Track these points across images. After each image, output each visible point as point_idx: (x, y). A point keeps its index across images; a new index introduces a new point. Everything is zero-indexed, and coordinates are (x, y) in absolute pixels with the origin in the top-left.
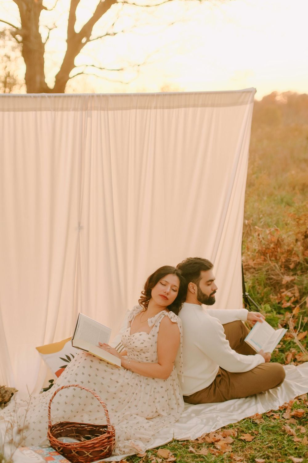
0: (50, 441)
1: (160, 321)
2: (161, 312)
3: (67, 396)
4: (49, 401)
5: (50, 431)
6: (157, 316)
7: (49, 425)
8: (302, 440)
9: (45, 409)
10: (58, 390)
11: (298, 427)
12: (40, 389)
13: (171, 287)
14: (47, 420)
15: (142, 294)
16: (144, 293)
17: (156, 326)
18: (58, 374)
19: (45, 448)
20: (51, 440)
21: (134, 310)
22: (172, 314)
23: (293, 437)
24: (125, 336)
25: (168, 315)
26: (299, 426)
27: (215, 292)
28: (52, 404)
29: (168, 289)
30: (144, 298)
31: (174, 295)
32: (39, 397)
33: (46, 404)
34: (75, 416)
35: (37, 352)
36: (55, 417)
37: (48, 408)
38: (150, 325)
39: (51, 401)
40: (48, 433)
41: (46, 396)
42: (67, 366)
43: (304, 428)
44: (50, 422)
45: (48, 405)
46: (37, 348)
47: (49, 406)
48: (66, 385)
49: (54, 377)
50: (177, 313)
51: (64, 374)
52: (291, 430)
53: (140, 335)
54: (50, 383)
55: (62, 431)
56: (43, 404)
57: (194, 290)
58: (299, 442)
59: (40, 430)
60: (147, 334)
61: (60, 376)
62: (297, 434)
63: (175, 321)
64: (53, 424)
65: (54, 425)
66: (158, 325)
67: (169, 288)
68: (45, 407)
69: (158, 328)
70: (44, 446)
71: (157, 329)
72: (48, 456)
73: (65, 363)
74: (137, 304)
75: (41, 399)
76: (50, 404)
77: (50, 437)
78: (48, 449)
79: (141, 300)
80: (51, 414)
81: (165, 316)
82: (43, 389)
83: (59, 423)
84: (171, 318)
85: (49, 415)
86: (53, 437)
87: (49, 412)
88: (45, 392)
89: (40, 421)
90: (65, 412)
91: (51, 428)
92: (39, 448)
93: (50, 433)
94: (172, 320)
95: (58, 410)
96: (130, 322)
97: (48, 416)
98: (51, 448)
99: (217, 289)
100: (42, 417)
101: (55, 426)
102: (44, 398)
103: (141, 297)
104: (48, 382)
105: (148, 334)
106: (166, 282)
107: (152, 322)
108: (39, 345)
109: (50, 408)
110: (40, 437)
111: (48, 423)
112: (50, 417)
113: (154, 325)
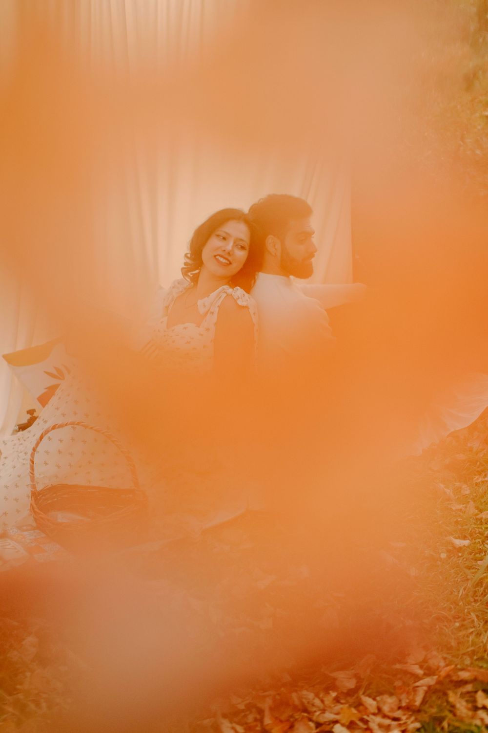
0: (35, 519)
1: (219, 303)
2: (220, 289)
3: (61, 441)
4: (30, 451)
5: (35, 501)
6: (213, 295)
7: (32, 491)
8: (466, 507)
9: (24, 463)
10: (47, 432)
11: (457, 484)
12: (13, 426)
13: (235, 243)
14: (29, 482)
15: (186, 259)
16: (189, 255)
17: (213, 313)
18: (43, 400)
19: (26, 530)
20: (36, 517)
21: (173, 287)
22: (239, 292)
23: (451, 502)
24: (159, 331)
25: (233, 294)
26: (459, 483)
27: (312, 255)
28: (36, 455)
29: (230, 246)
30: (191, 265)
31: (241, 255)
32: (13, 441)
33: (26, 453)
34: (76, 474)
35: (5, 363)
36: (42, 476)
37: (29, 462)
38: (202, 310)
39: (34, 450)
40: (31, 505)
41: (25, 440)
42: (59, 387)
43: (466, 486)
44: (34, 487)
45: (29, 456)
46: (5, 357)
47: (30, 460)
48: (60, 422)
49: (37, 406)
50: (248, 289)
51: (54, 400)
52: (447, 491)
53: (185, 328)
54: (29, 415)
55: (56, 499)
56: (20, 454)
57: (276, 249)
58: (460, 510)
59: (16, 500)
60: (196, 326)
61: (47, 405)
62: (457, 497)
63: (244, 304)
64: (39, 488)
65: (41, 491)
66: (217, 310)
67: (231, 244)
68: (24, 459)
69: (215, 316)
70: (25, 528)
71: (215, 318)
72: (33, 545)
73: (53, 382)
74: (180, 276)
75: (15, 445)
76: (33, 455)
77: (35, 512)
78: (32, 532)
79: (185, 268)
80: (36, 472)
81: (227, 295)
82: (18, 425)
83: (50, 486)
84: (238, 298)
85: (32, 474)
86: (41, 513)
87: (32, 468)
88: (21, 433)
89: (16, 484)
90: (58, 467)
91: (36, 495)
92: (16, 531)
93: (35, 506)
94: (240, 302)
95: (46, 463)
96: (167, 307)
97: (31, 476)
98: (37, 531)
99: (316, 251)
100: (19, 476)
101: (41, 493)
102: (21, 444)
103: (186, 264)
104: (26, 413)
105: (199, 327)
106: (226, 233)
107: (205, 306)
108: (7, 351)
109: (33, 462)
110: (18, 511)
111: (30, 486)
112: (34, 477)
113: (209, 310)
